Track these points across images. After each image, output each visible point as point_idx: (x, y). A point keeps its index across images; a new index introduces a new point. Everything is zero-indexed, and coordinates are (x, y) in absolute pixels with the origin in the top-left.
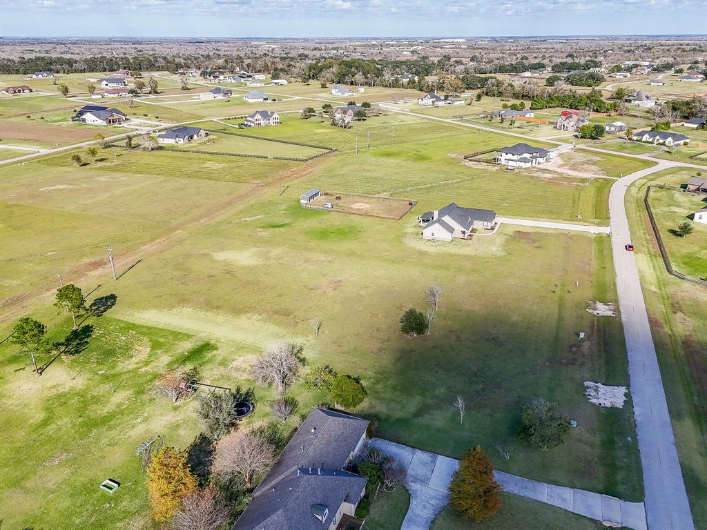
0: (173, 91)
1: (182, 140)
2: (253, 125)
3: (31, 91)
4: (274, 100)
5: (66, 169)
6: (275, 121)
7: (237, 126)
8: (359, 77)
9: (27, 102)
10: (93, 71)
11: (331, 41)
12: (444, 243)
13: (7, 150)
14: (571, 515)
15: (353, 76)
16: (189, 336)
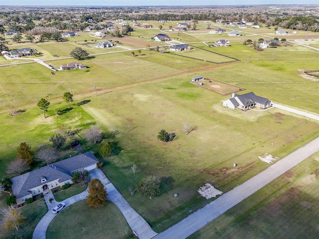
0: (203, 29)
1: (178, 50)
2: (216, 46)
3: (152, 27)
4: (241, 35)
5: (128, 56)
6: (227, 45)
7: (208, 46)
8: (300, 25)
9: (146, 31)
10: (182, 20)
11: (314, 6)
12: (231, 109)
13: (120, 48)
14: (125, 222)
15: (296, 25)
16: (93, 119)
